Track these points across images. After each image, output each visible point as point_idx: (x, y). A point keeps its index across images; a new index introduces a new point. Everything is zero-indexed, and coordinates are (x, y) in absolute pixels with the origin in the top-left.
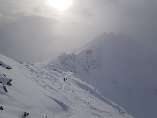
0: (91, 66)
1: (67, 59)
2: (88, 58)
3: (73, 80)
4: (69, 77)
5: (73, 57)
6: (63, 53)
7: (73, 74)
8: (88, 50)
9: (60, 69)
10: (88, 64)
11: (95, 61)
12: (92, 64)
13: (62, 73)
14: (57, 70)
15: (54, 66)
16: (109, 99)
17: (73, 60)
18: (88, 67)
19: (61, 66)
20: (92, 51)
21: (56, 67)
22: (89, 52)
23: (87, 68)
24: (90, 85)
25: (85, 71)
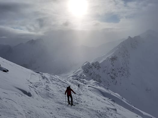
0: (117, 74)
1: (91, 68)
2: (113, 65)
3: (95, 88)
4: (90, 86)
5: (96, 65)
6: (87, 62)
7: (96, 83)
8: (112, 57)
9: (84, 79)
10: (114, 72)
11: (122, 68)
12: (119, 72)
13: (84, 82)
14: (80, 80)
15: (78, 76)
16: (138, 109)
17: (98, 69)
18: (115, 75)
19: (85, 76)
20: (117, 57)
21: (80, 77)
22: (113, 59)
23: (113, 76)
24: (116, 94)
25: (112, 79)
